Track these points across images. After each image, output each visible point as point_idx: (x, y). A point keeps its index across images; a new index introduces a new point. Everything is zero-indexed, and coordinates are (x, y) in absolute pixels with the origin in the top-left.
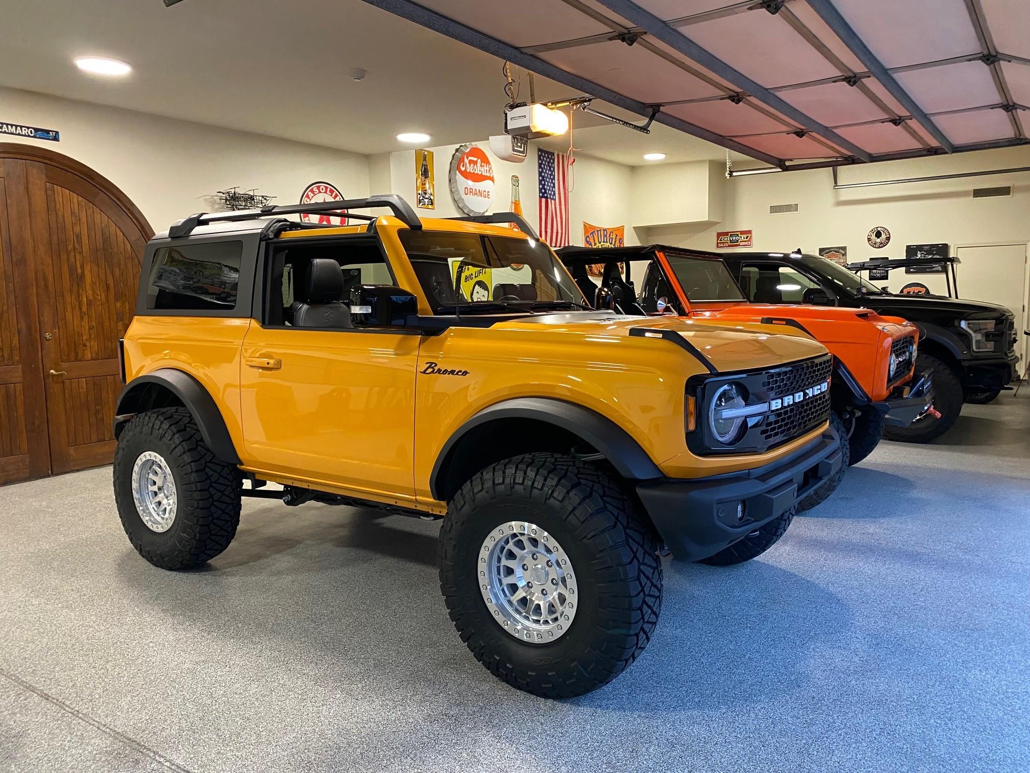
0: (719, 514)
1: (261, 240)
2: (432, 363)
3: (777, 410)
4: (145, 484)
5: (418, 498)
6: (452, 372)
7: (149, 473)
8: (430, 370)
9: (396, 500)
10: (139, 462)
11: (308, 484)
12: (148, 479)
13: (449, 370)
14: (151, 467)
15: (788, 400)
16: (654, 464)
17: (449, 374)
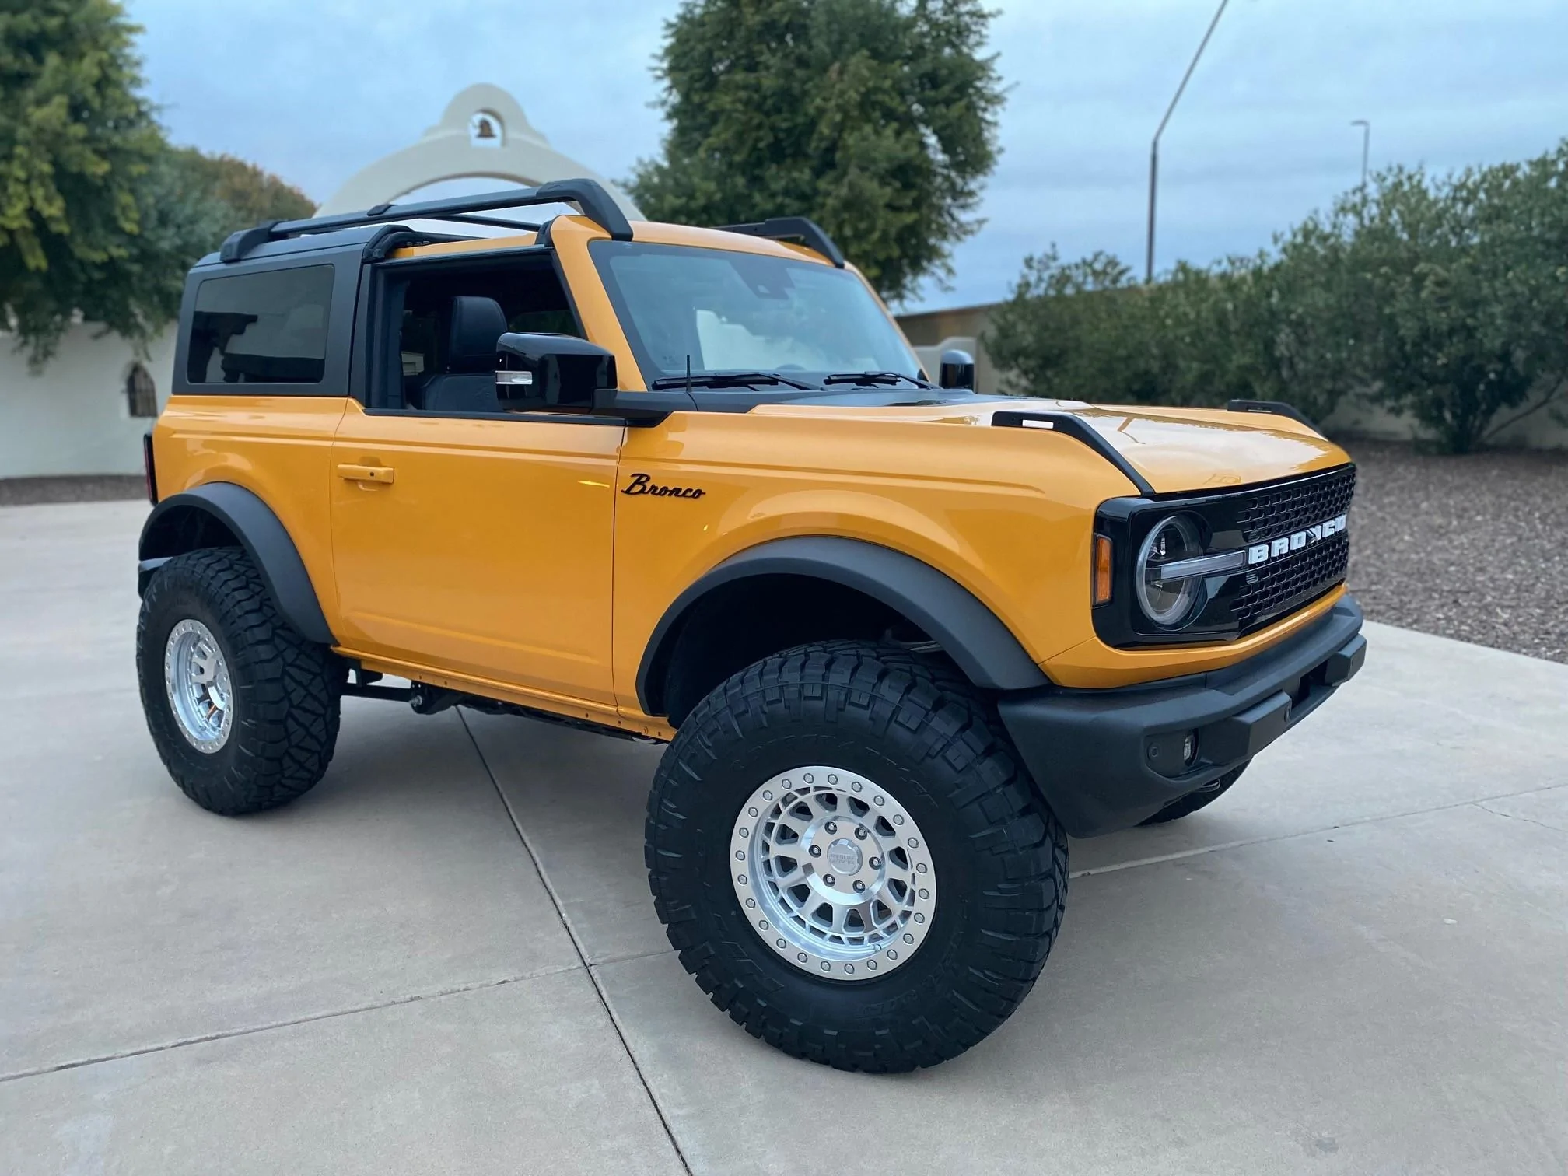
0: (1150, 753)
1: (364, 262)
2: (642, 476)
3: (1260, 564)
4: (187, 672)
5: (621, 709)
6: (676, 491)
7: (192, 654)
8: (639, 488)
9: (586, 712)
10: (175, 635)
11: (444, 680)
12: (190, 663)
13: (671, 488)
14: (195, 645)
15: (1280, 546)
16: (1032, 661)
17: (670, 495)
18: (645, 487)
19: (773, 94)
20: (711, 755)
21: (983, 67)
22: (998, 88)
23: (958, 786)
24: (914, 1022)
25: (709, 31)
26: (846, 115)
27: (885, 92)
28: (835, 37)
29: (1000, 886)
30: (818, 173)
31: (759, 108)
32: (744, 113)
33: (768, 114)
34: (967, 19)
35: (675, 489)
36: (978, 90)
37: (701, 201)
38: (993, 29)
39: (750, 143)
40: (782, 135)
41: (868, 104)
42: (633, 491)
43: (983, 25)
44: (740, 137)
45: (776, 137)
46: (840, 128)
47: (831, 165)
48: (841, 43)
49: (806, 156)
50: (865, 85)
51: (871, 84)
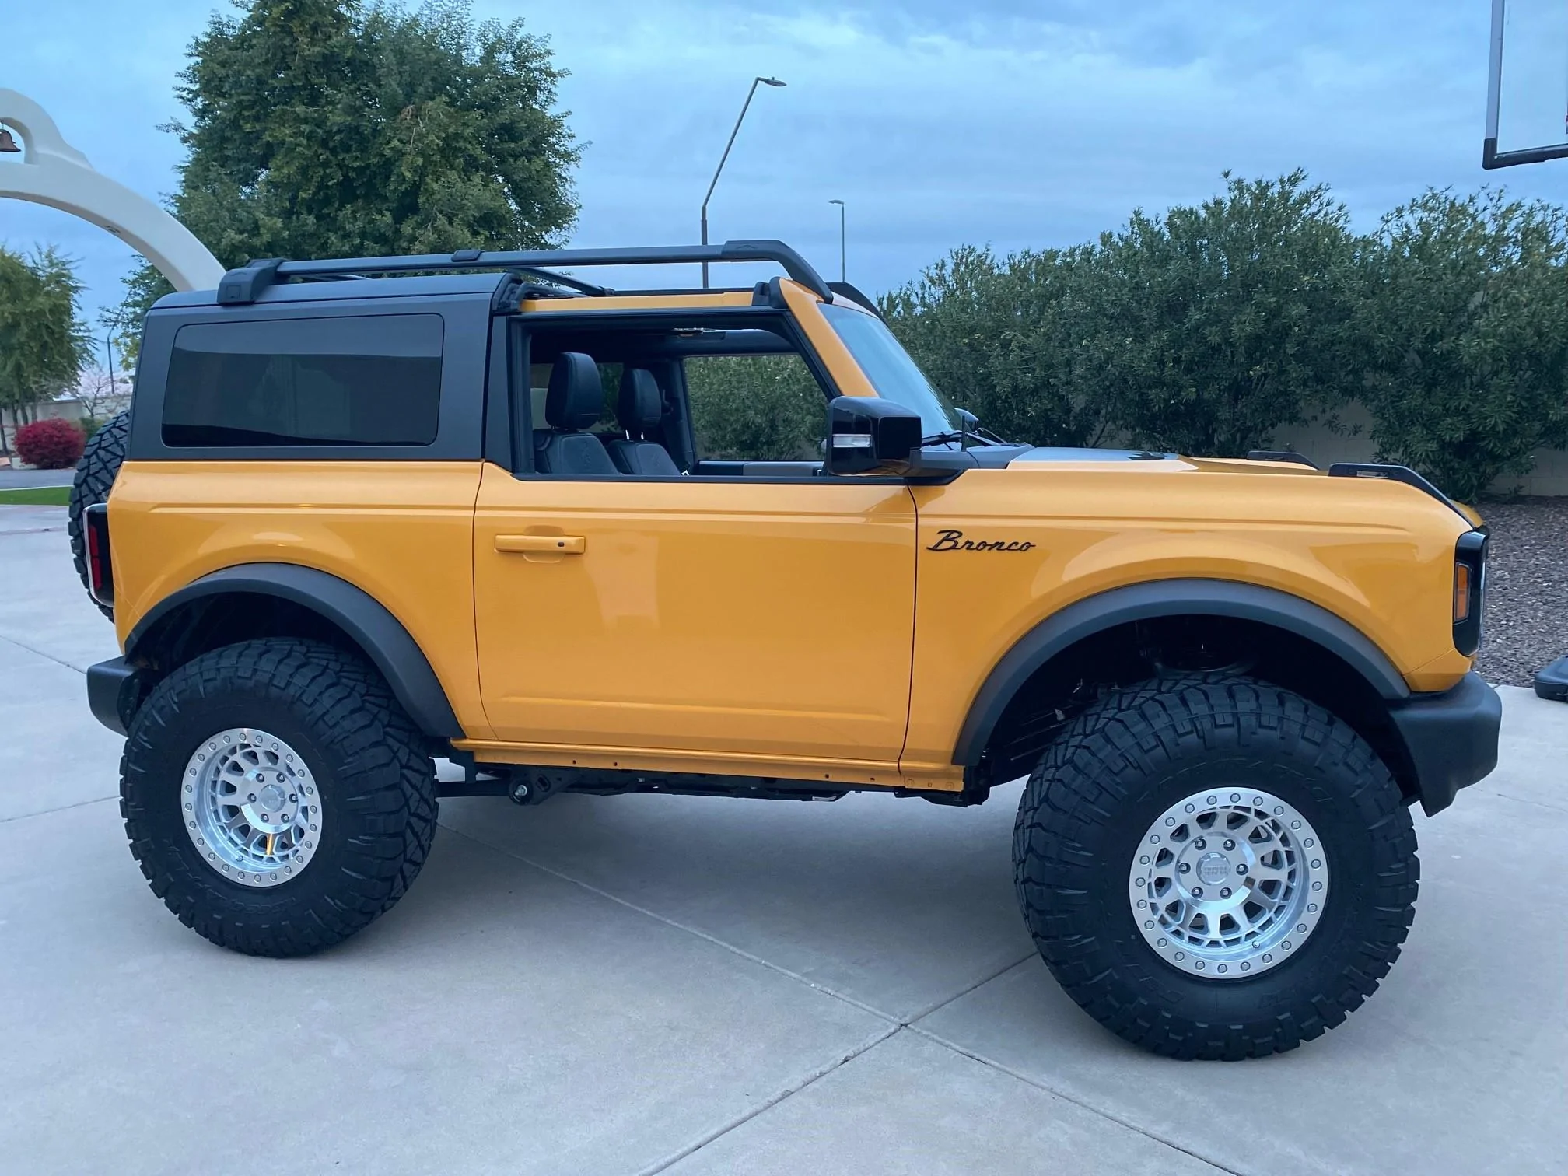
18: (956, 543)
19: (339, 131)
20: (1123, 791)
21: (555, 123)
22: (571, 145)
23: (1359, 787)
24: (1314, 1001)
25: (257, 55)
26: (427, 158)
27: (465, 139)
28: (406, 78)
29: (1393, 867)
30: (399, 218)
31: (324, 143)
32: (309, 147)
33: (334, 151)
34: (536, 73)
35: (997, 543)
36: (551, 145)
37: (267, 238)
38: (561, 87)
39: (316, 180)
40: (353, 175)
41: (449, 149)
42: (940, 547)
43: (552, 82)
44: (303, 171)
45: (346, 176)
46: (421, 172)
47: (414, 209)
48: (411, 85)
49: (385, 199)
50: (445, 131)
51: (451, 130)
